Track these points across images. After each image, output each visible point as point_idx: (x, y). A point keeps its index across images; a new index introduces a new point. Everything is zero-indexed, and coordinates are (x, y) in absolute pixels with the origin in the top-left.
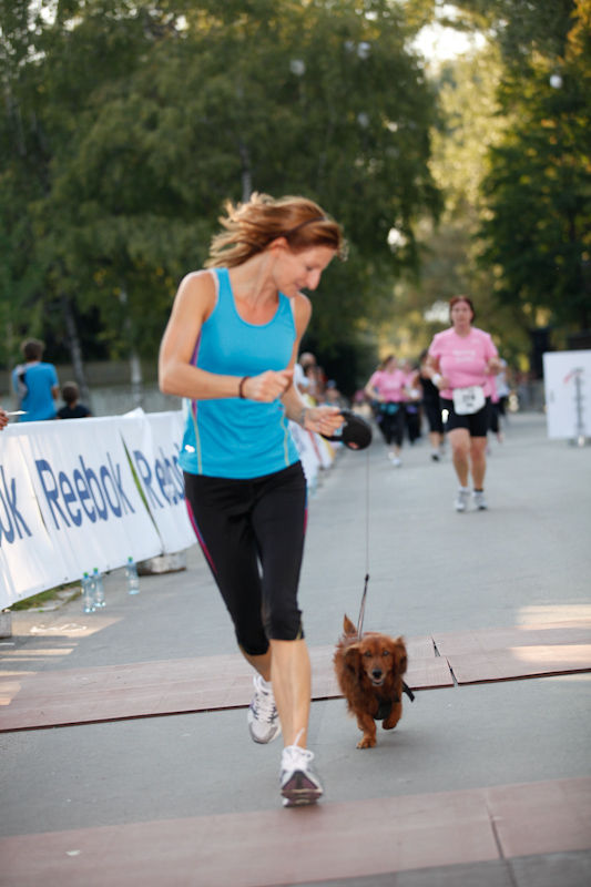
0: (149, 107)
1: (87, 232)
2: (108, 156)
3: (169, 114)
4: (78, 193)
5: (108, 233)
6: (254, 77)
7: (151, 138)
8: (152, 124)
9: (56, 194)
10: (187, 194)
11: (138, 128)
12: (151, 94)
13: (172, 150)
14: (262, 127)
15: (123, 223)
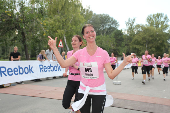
0: (139, 37)
1: (133, 46)
2: (135, 40)
3: (140, 37)
4: (133, 43)
5: (135, 46)
6: (148, 35)
7: (138, 39)
8: (139, 38)
9: (132, 43)
10: (141, 43)
11: (138, 38)
12: (139, 36)
13: (140, 40)
14: (148, 39)
15: (136, 45)
